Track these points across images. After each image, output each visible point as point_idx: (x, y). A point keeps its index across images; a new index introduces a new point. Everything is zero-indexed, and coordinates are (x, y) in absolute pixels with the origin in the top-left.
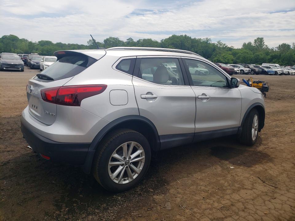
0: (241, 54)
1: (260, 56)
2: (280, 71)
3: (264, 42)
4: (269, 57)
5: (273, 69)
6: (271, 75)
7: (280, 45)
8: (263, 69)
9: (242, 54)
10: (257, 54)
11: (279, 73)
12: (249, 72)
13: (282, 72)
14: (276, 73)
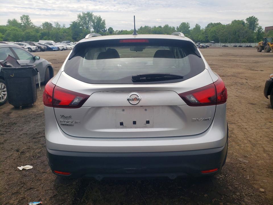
0: (10, 32)
1: (31, 33)
2: (61, 47)
3: (30, 19)
4: (39, 34)
5: (55, 45)
6: (55, 51)
7: (43, 24)
8: (47, 46)
9: (10, 30)
10: (27, 31)
11: (61, 49)
12: (37, 50)
13: (63, 48)
14: (58, 49)
